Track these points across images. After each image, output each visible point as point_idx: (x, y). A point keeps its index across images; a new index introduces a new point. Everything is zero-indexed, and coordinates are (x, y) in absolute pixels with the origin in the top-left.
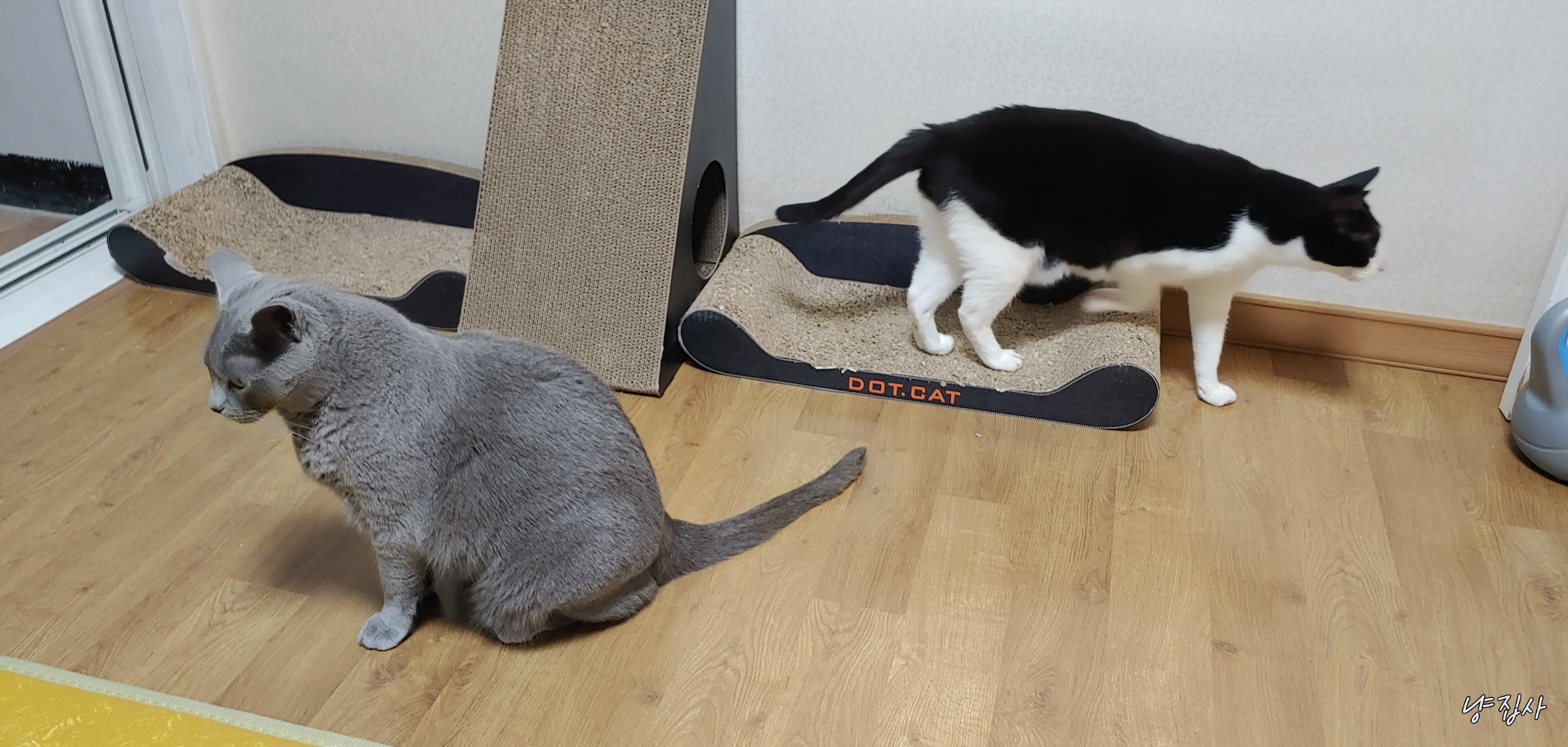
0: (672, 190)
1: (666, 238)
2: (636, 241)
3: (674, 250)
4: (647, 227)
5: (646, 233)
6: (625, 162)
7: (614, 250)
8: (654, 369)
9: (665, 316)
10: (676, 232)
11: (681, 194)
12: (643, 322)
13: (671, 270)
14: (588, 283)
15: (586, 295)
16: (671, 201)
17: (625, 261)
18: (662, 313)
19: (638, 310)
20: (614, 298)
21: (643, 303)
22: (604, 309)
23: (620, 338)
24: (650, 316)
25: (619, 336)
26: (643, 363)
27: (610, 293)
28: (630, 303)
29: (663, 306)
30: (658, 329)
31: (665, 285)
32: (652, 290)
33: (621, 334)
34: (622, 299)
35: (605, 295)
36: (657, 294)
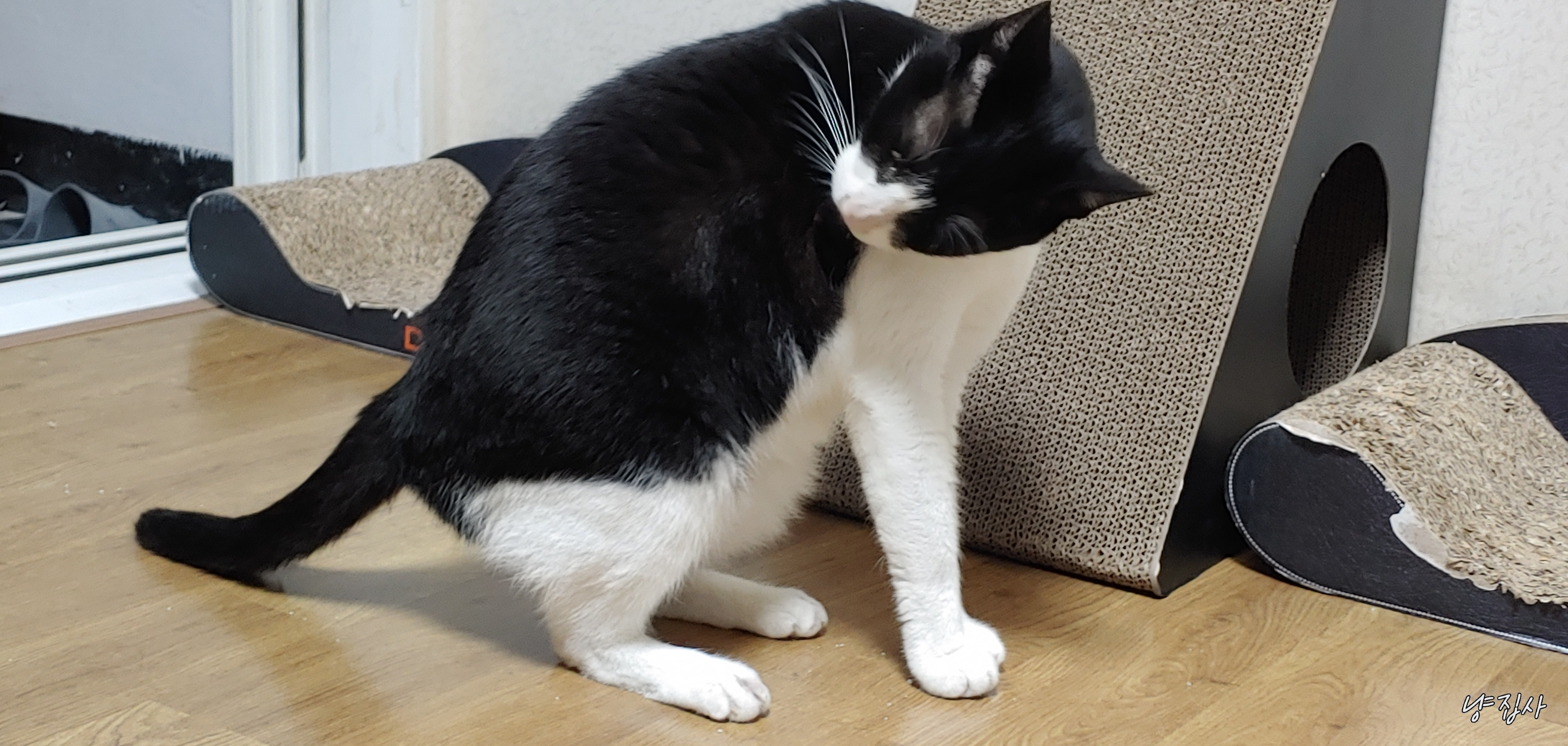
0: (1262, 156)
1: (1232, 252)
2: (1163, 256)
3: (1243, 279)
4: (1191, 229)
5: (1186, 241)
6: (1169, 96)
7: (1111, 272)
8: (1155, 529)
9: (1199, 417)
10: (1255, 242)
11: (1279, 165)
12: (1147, 425)
13: (1229, 321)
14: (1043, 336)
15: (1034, 360)
16: (1255, 178)
17: (1131, 295)
18: (1194, 410)
19: (1140, 399)
20: (1093, 371)
21: (1155, 385)
22: (1066, 391)
23: (1091, 455)
24: (1165, 414)
25: (1089, 450)
26: (1132, 514)
27: (1086, 359)
28: (1126, 384)
29: (1197, 394)
30: (1177, 442)
31: (1211, 351)
32: (1180, 358)
33: (1093, 447)
34: (1109, 374)
35: (1075, 363)
36: (1188, 369)
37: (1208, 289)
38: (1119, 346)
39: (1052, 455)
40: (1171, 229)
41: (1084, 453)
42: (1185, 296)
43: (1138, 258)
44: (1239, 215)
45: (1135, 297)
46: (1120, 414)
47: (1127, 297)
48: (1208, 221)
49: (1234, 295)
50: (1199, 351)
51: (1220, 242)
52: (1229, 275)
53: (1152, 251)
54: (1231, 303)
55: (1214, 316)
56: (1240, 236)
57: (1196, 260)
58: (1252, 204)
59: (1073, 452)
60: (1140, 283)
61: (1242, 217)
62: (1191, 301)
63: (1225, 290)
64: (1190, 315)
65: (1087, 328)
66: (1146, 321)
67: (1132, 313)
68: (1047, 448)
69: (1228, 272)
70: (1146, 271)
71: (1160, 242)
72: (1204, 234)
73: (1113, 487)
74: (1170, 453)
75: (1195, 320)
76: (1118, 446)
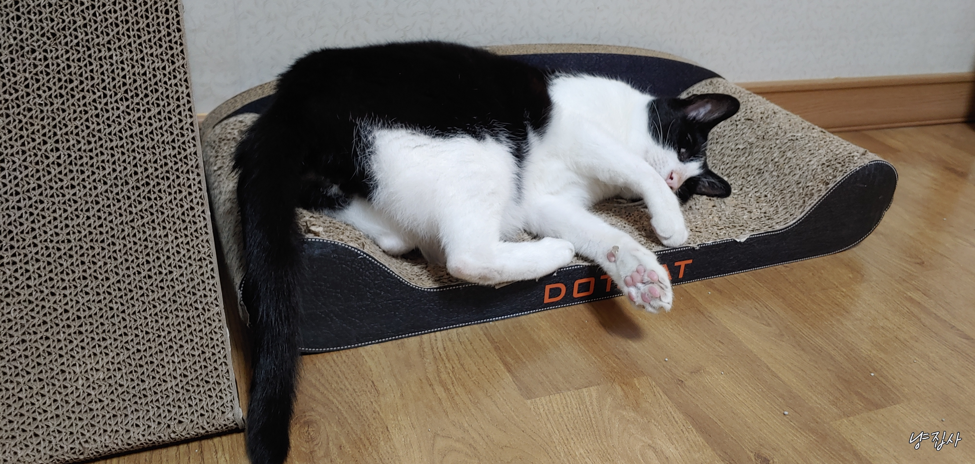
2: (103, 126)
4: (120, 92)
5: (122, 105)
7: (53, 155)
9: (215, 266)
12: (168, 291)
17: (87, 173)
18: (208, 262)
19: (150, 270)
20: (85, 259)
21: (157, 251)
22: (65, 288)
23: (125, 339)
24: (182, 275)
25: (121, 335)
26: (194, 376)
27: (71, 249)
28: (127, 260)
29: (203, 247)
30: (205, 296)
31: (198, 203)
32: (171, 220)
33: (123, 331)
34: (104, 257)
35: (60, 257)
36: (183, 226)
37: (167, 147)
38: (101, 226)
39: (81, 355)
40: (100, 97)
41: (115, 340)
42: (148, 157)
43: (77, 134)
44: (164, 68)
45: (93, 173)
46: (135, 290)
47: (85, 176)
48: (135, 81)
49: (194, 146)
50: (186, 206)
51: (157, 99)
52: (182, 128)
53: (90, 124)
54: (195, 153)
55: (185, 171)
56: (174, 89)
57: (142, 122)
58: (172, 56)
59: (103, 344)
60: (91, 158)
61: (168, 70)
62: (156, 162)
63: (184, 143)
64: (161, 176)
65: (55, 219)
66: (117, 194)
67: (99, 191)
68: (72, 350)
69: (179, 126)
70: (93, 145)
71: (95, 112)
72: (137, 95)
73: (163, 359)
74: (203, 309)
75: (168, 178)
76: (149, 320)
